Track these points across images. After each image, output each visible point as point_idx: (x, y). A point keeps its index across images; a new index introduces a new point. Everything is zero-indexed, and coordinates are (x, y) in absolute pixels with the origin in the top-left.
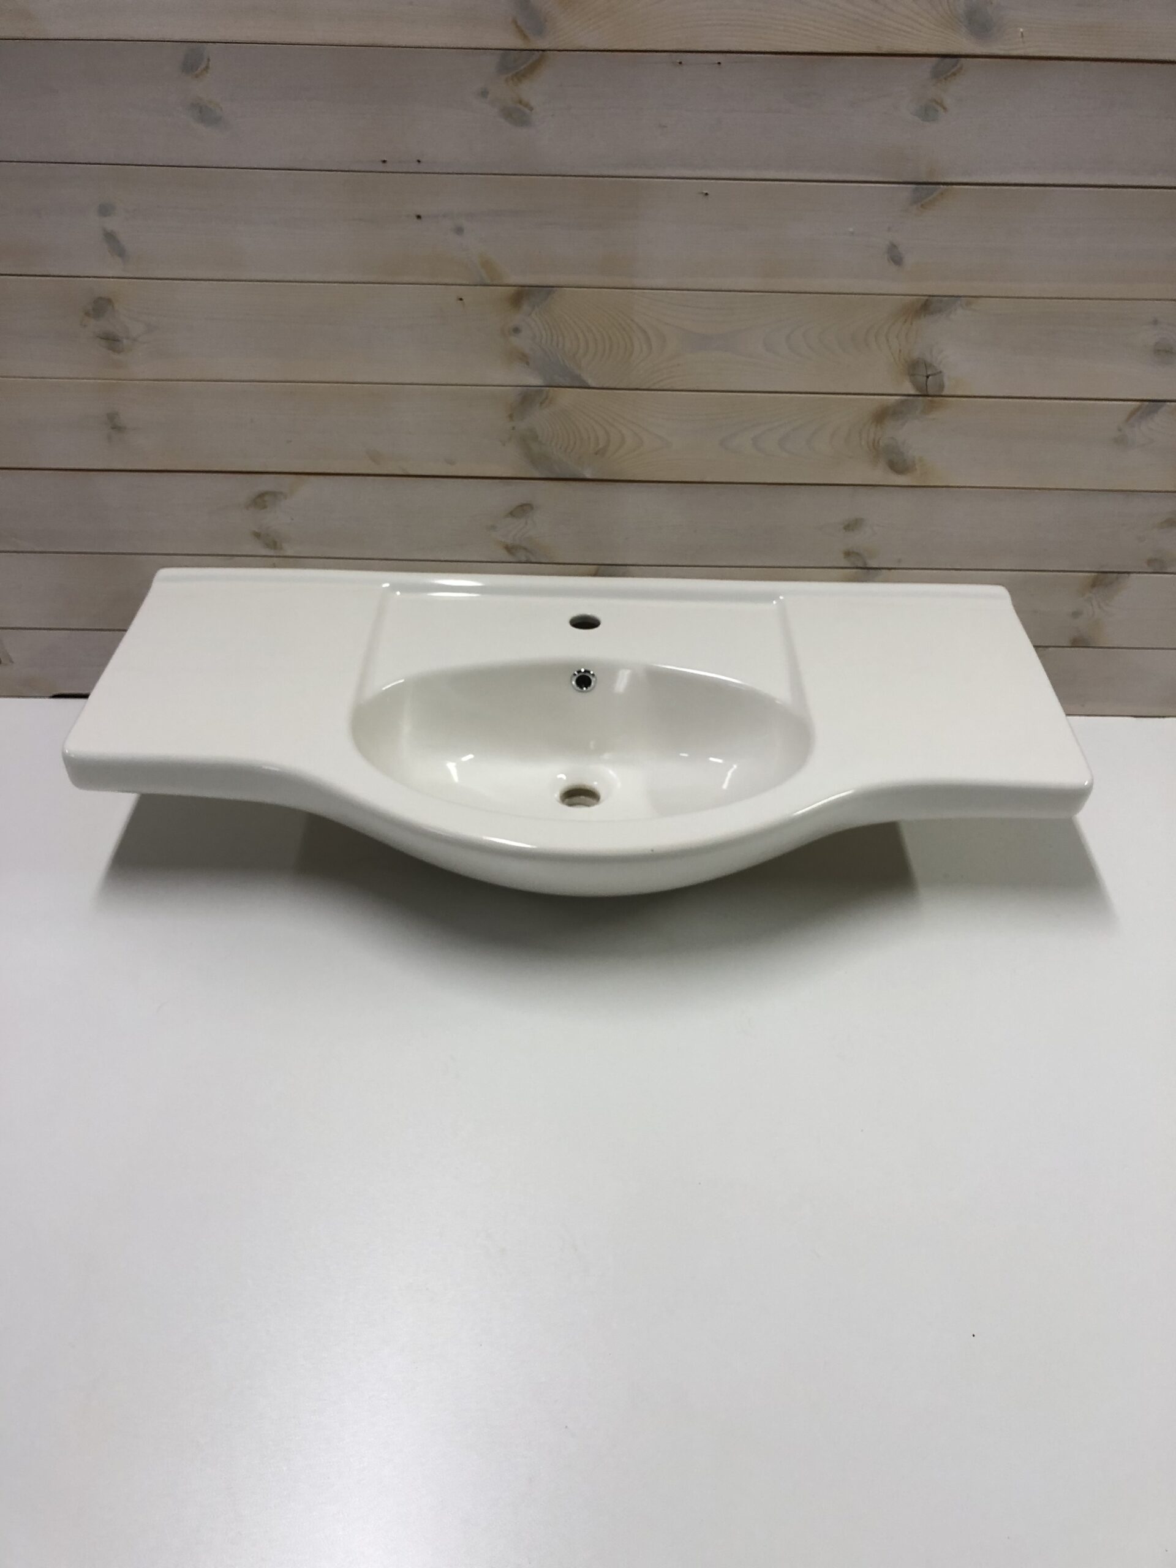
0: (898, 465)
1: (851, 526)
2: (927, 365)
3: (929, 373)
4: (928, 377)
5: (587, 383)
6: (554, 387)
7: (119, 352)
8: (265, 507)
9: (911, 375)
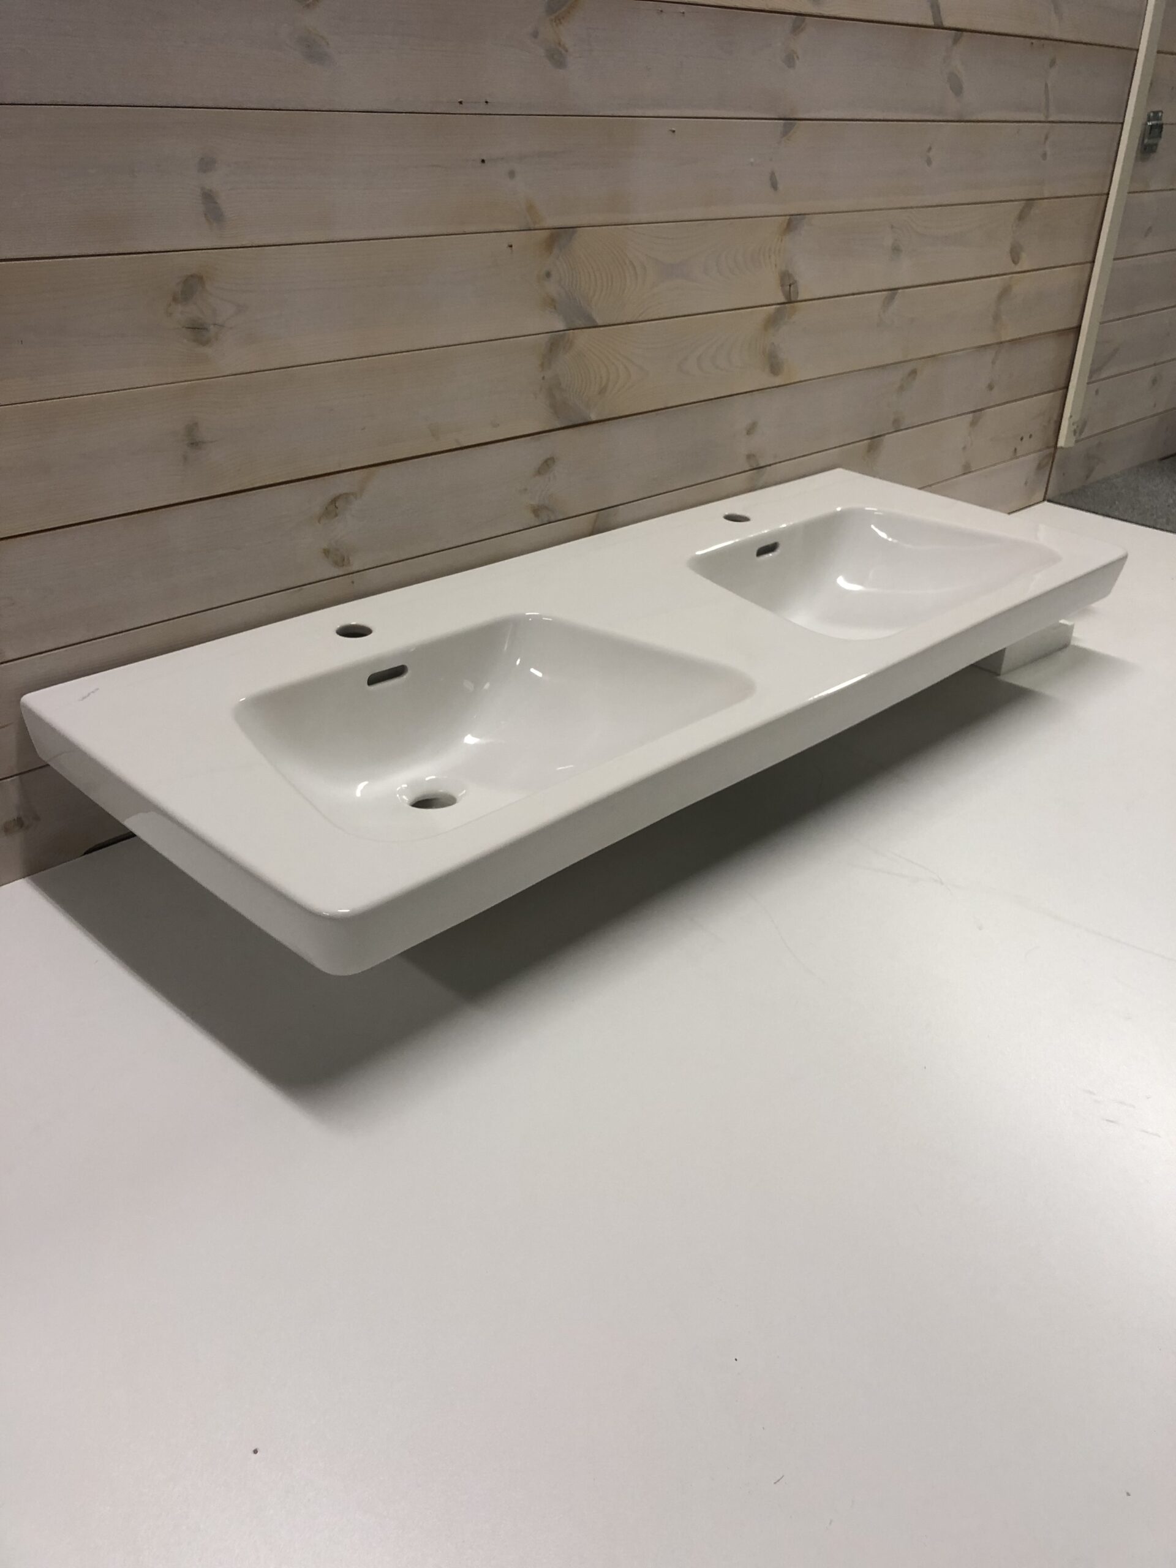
0: (775, 368)
1: (750, 430)
2: (790, 275)
3: (791, 282)
4: (790, 286)
5: (596, 322)
6: (573, 329)
7: (205, 343)
8: (336, 515)
9: (782, 285)
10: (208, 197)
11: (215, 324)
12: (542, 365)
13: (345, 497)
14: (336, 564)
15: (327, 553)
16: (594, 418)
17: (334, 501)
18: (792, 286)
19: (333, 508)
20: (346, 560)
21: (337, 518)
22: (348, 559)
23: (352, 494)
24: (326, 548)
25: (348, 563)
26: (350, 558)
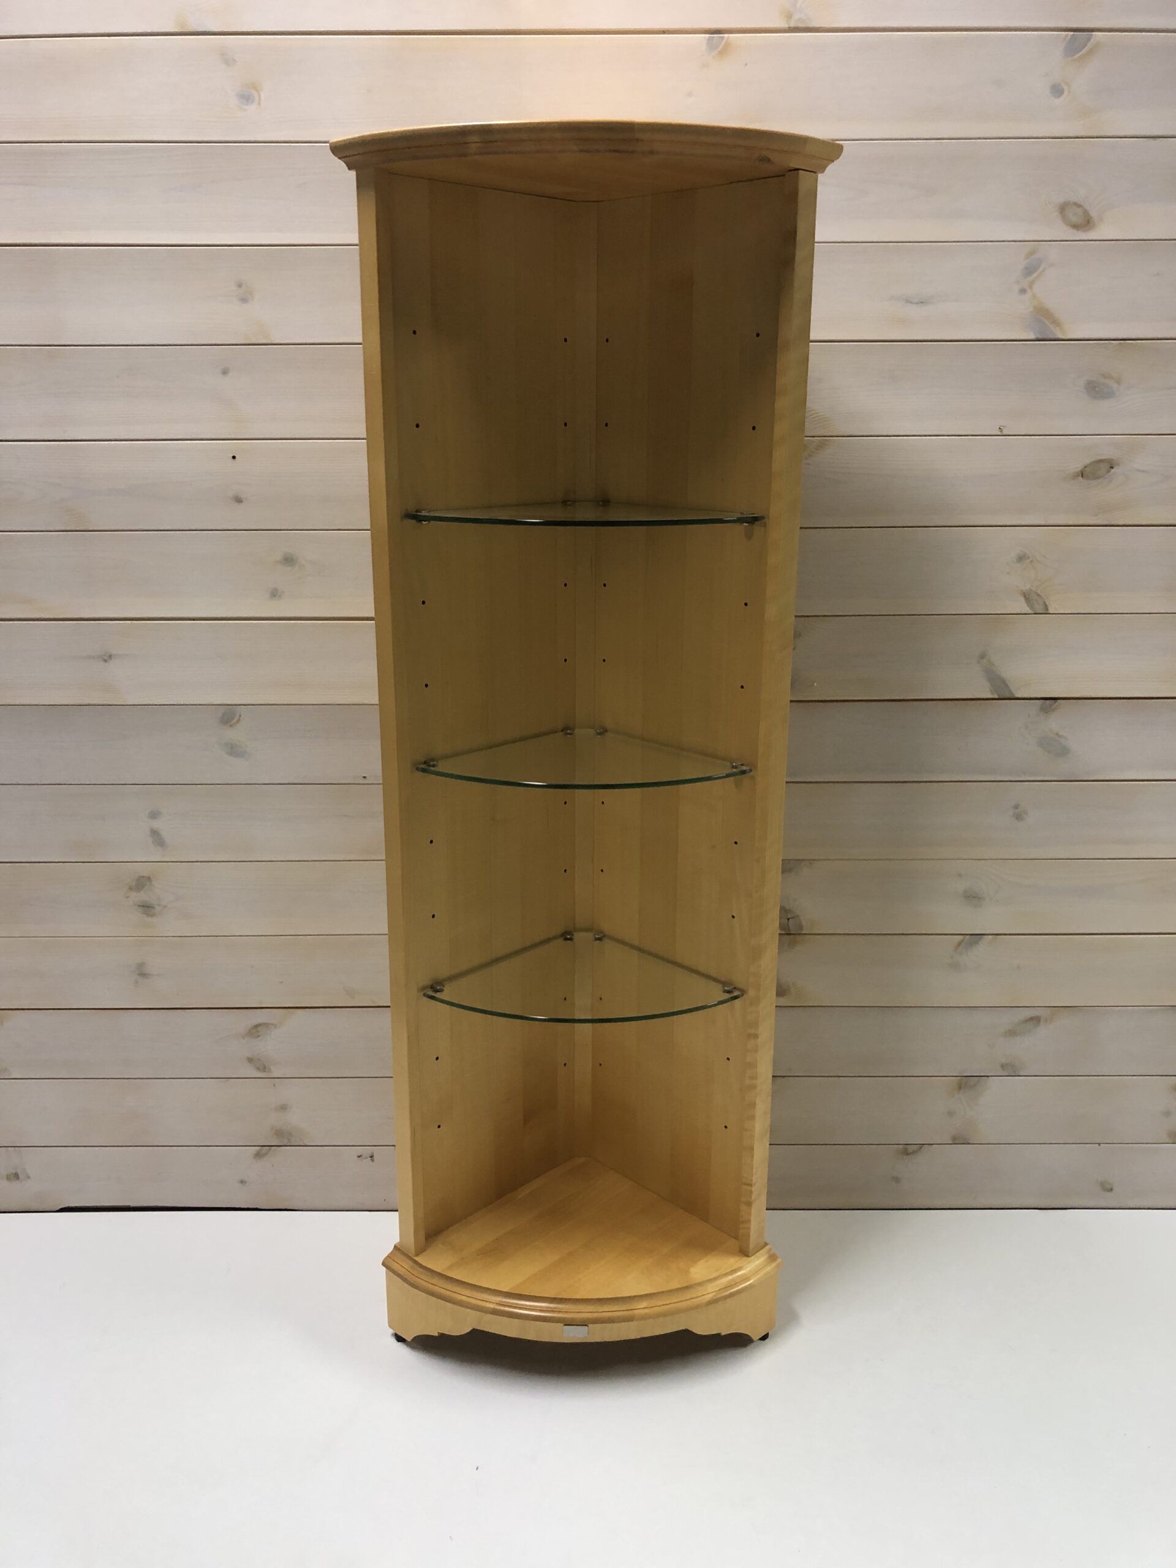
3: (789, 917)
4: (788, 919)
7: (152, 916)
8: (259, 1036)
10: (155, 833)
11: (159, 905)
13: (266, 1026)
14: (258, 1069)
15: (250, 1060)
17: (257, 1026)
18: (795, 921)
19: (255, 1031)
20: (267, 1067)
21: (259, 1038)
22: (269, 1068)
23: (272, 1024)
24: (249, 1056)
25: (270, 1071)
26: (271, 1067)
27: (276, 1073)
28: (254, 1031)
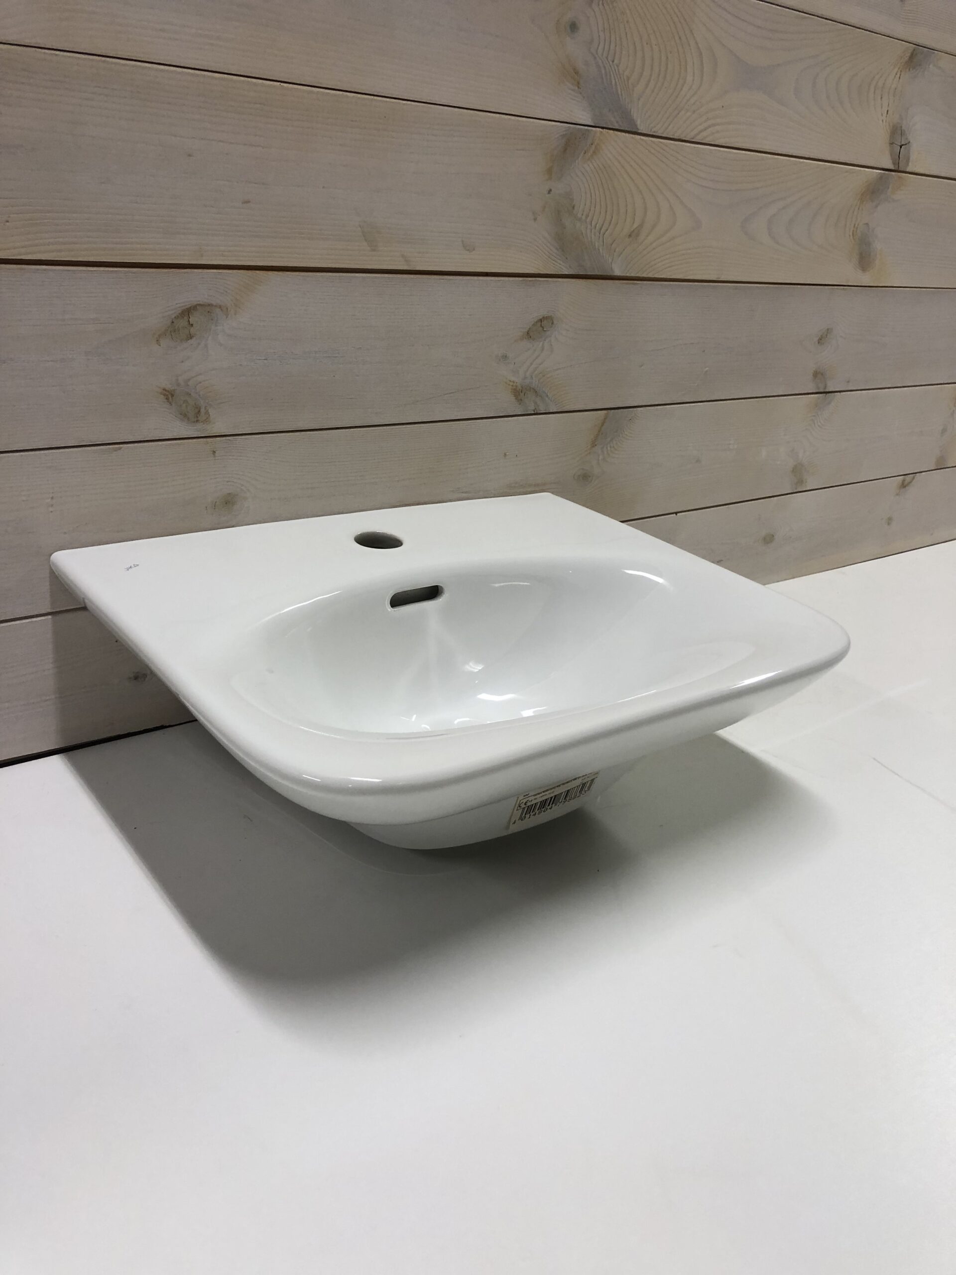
0: (864, 260)
1: (822, 339)
2: (902, 134)
3: (903, 143)
4: (901, 147)
5: (636, 125)
6: (603, 128)
8: (190, 337)
9: (892, 144)
12: (549, 171)
13: (207, 309)
14: (184, 416)
15: (169, 395)
16: (617, 272)
17: (188, 312)
18: (903, 147)
19: (185, 324)
20: (203, 410)
21: (190, 342)
22: (207, 413)
23: (220, 307)
24: (169, 387)
25: (207, 420)
26: (211, 411)
27: (219, 426)
28: (183, 323)
